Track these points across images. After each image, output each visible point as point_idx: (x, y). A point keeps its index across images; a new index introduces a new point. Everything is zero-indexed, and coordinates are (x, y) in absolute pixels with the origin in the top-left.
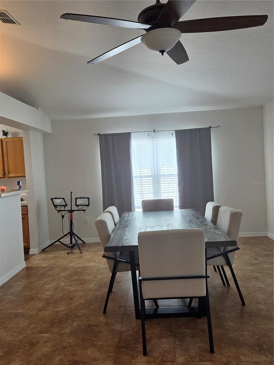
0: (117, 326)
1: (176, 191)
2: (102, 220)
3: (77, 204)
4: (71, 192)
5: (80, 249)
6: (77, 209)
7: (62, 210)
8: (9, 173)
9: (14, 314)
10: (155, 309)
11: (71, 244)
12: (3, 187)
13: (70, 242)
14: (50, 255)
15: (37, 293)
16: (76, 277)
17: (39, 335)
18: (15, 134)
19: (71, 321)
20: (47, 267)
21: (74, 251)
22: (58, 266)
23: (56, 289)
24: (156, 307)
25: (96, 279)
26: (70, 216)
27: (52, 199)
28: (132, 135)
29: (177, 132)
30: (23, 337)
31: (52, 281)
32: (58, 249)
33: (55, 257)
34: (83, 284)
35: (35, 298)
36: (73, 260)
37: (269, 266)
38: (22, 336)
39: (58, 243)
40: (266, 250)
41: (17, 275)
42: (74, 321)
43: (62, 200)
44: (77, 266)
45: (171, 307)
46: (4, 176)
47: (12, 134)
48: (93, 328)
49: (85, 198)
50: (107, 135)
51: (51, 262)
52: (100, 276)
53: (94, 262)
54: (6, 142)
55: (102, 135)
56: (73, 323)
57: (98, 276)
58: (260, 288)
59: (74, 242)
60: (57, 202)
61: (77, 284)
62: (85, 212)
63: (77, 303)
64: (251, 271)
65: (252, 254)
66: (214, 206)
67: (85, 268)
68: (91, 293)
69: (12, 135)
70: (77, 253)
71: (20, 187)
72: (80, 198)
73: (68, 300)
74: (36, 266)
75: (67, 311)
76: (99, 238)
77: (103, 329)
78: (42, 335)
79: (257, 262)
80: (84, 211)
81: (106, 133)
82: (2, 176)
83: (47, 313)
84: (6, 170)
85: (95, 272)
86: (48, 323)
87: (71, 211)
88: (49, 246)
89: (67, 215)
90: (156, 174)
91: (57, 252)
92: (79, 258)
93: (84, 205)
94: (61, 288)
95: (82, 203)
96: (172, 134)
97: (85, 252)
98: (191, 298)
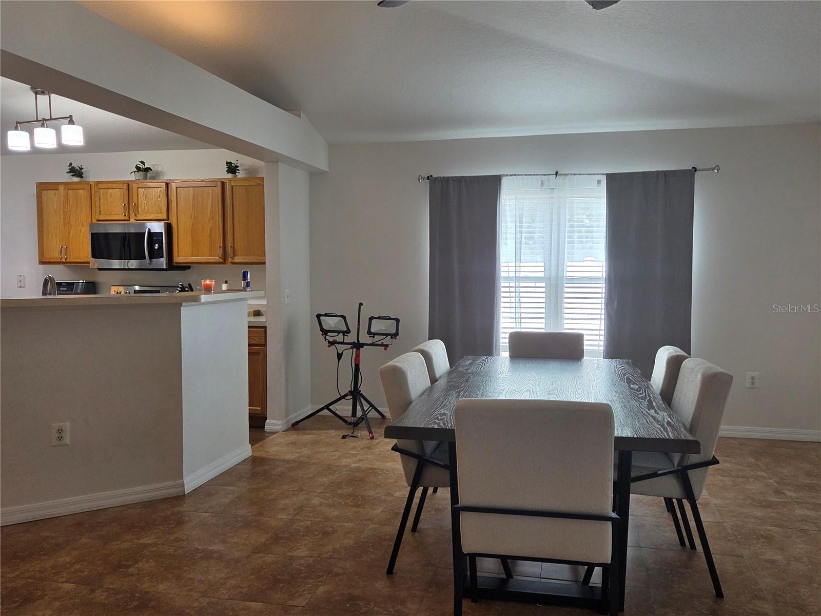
0: (409, 605)
1: (598, 316)
2: (396, 366)
3: (372, 330)
4: (361, 304)
5: (370, 430)
6: (371, 342)
7: (338, 341)
8: (234, 255)
9: (203, 551)
10: (503, 579)
11: (353, 416)
12: (208, 282)
13: (351, 412)
14: (308, 436)
15: (261, 514)
16: (350, 490)
17: (242, 604)
18: (251, 171)
19: (313, 582)
20: (293, 461)
21: (358, 433)
22: (317, 461)
23: (300, 509)
24: (504, 576)
25: (389, 498)
26: (354, 356)
27: (318, 316)
28: (504, 181)
29: (611, 178)
30: (208, 603)
31: (297, 493)
32: (325, 424)
33: (316, 443)
34: (360, 505)
35: (253, 524)
36: (351, 452)
37: (808, 513)
38: (208, 600)
39: (326, 412)
40: (809, 474)
41: (228, 472)
42: (320, 584)
43: (340, 320)
44: (357, 465)
45: (543, 580)
46: (225, 261)
47: (246, 170)
48: (358, 603)
49: (390, 319)
50: (447, 180)
51: (306, 451)
52: (401, 493)
53: (395, 461)
54: (232, 186)
55: (436, 179)
56: (318, 587)
57: (396, 491)
58: (772, 562)
59: (359, 413)
60: (330, 323)
61: (346, 504)
62: (385, 349)
63: (337, 546)
64: (759, 519)
65: (772, 481)
66: (672, 355)
67: (373, 471)
68: (372, 526)
69: (246, 173)
70: (363, 439)
71: (248, 285)
72: (379, 318)
73: (320, 536)
74: (271, 457)
75: (312, 559)
76: (388, 409)
77: (378, 609)
78: (248, 603)
79: (777, 500)
80: (386, 346)
81: (445, 176)
82: (221, 260)
83: (269, 558)
84: (229, 248)
85: (392, 483)
86: (266, 581)
87: (358, 346)
88: (307, 417)
89: (349, 354)
90: (553, 273)
91: (322, 431)
92: (365, 450)
93: (387, 335)
94: (312, 509)
95: (382, 330)
96: (599, 182)
97: (380, 437)
98: (591, 566)
